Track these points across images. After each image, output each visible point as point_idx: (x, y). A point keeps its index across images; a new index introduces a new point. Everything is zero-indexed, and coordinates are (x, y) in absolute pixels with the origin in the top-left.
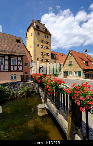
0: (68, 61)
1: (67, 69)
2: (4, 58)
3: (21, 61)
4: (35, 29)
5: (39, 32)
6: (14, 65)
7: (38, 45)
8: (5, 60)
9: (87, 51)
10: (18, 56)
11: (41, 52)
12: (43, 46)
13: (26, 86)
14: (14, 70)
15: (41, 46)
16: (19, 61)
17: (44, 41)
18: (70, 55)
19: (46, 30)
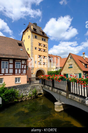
0: (67, 64)
1: (67, 72)
2: (9, 62)
3: (24, 65)
4: (32, 32)
5: (36, 35)
6: (18, 68)
7: (36, 48)
8: (9, 64)
9: (85, 54)
10: (22, 60)
11: (39, 55)
12: (40, 49)
13: (34, 88)
14: (18, 73)
15: (39, 49)
16: (23, 64)
17: (42, 44)
18: (69, 58)
19: (43, 33)
